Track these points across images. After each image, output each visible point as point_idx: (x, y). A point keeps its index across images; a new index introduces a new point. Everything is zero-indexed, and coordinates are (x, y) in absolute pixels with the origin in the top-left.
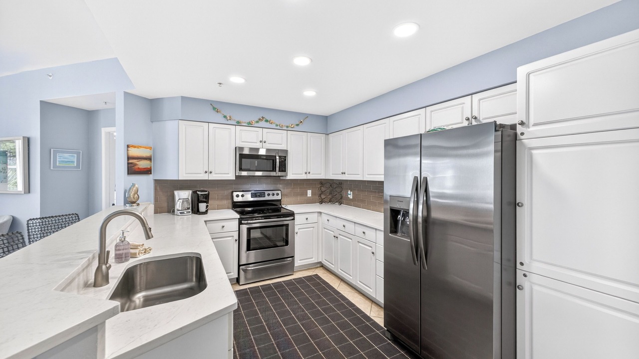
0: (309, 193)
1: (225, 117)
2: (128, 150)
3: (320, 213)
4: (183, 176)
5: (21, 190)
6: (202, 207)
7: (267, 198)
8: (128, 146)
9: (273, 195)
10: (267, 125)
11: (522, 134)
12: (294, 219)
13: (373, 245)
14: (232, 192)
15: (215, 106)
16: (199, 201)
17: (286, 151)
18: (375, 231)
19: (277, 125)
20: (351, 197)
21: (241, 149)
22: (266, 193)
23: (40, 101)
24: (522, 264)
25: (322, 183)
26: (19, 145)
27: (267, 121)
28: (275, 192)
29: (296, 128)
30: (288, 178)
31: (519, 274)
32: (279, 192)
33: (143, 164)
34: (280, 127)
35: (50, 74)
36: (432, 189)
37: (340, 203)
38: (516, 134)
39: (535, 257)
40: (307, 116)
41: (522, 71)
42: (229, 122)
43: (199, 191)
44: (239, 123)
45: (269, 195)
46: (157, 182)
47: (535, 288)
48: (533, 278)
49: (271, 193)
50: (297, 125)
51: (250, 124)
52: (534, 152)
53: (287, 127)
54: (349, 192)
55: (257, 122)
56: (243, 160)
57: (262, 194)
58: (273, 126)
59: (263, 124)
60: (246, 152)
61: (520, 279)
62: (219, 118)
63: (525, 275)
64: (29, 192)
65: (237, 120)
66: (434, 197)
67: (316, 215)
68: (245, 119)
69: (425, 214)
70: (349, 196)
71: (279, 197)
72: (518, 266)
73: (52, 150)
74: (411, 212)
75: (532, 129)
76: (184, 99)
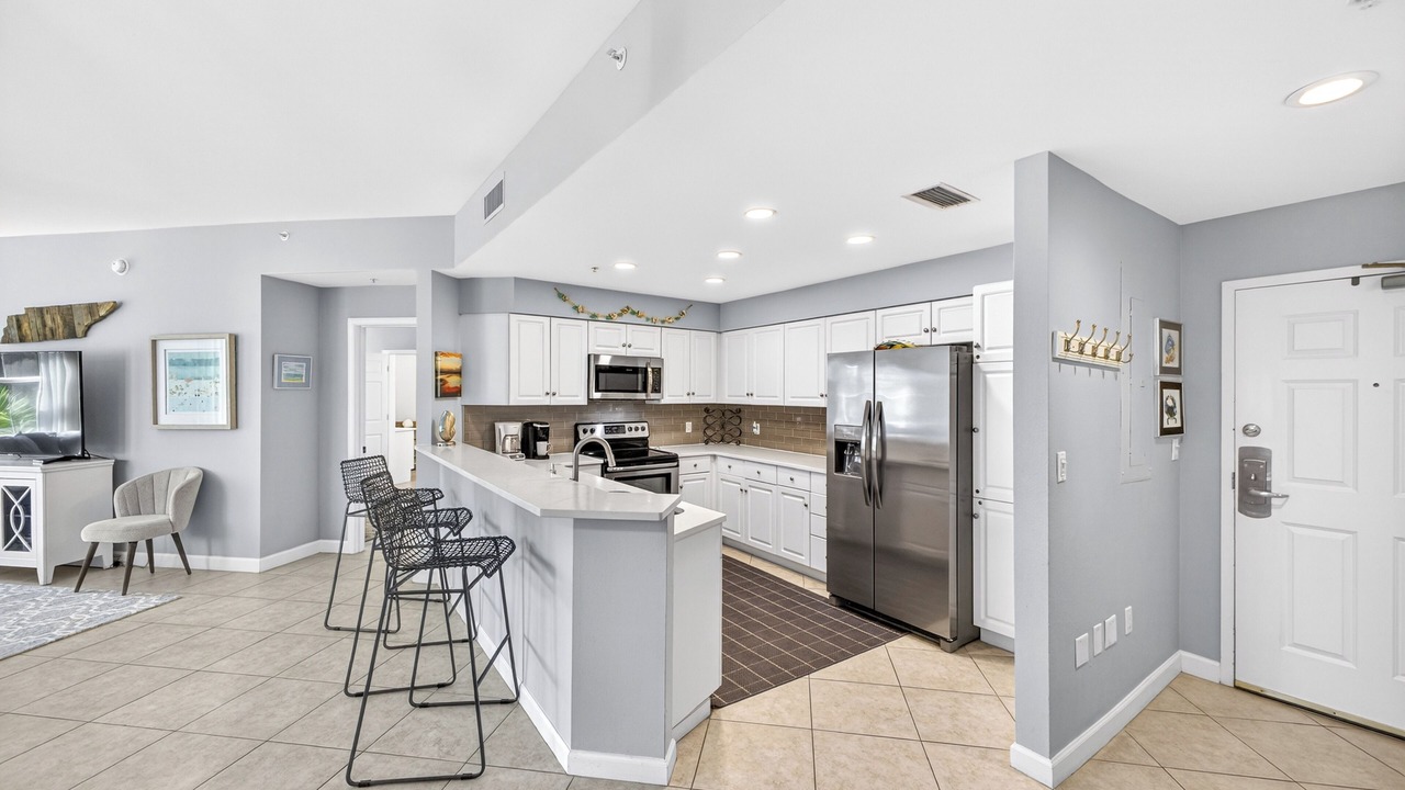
0: (689, 426)
1: (576, 308)
2: (436, 360)
3: (715, 456)
4: (516, 400)
5: (225, 423)
6: (542, 447)
7: (628, 435)
8: (436, 354)
9: (637, 429)
10: (634, 319)
11: (978, 357)
12: (678, 466)
13: (806, 495)
14: (576, 425)
15: (562, 292)
16: (538, 438)
17: (661, 360)
18: (808, 475)
19: (648, 319)
20: (757, 431)
21: (597, 357)
22: (627, 426)
23: (262, 276)
24: (977, 491)
25: (708, 409)
26: (220, 348)
27: (633, 313)
28: (640, 425)
29: (677, 324)
30: (663, 402)
31: (975, 501)
32: (645, 425)
33: (453, 381)
34: (652, 323)
35: (284, 233)
36: (888, 421)
37: (738, 443)
38: (972, 356)
39: (989, 483)
40: (691, 304)
41: (978, 290)
42: (581, 316)
43: (537, 423)
44: (594, 317)
45: (630, 429)
46: (468, 409)
47: (989, 513)
48: (988, 504)
49: (633, 426)
50: (677, 319)
51: (609, 318)
52: (988, 376)
53: (663, 322)
54: (755, 425)
55: (620, 315)
56: (601, 375)
57: (619, 428)
58: (642, 321)
59: (627, 317)
60: (605, 361)
61: (976, 508)
62: (566, 309)
63: (980, 503)
64: (237, 427)
65: (593, 311)
66: (891, 433)
67: (709, 459)
68: (603, 311)
69: (879, 455)
70: (755, 430)
71: (645, 434)
72: (975, 494)
73: (276, 356)
74: (863, 446)
75: (986, 352)
76: (518, 281)
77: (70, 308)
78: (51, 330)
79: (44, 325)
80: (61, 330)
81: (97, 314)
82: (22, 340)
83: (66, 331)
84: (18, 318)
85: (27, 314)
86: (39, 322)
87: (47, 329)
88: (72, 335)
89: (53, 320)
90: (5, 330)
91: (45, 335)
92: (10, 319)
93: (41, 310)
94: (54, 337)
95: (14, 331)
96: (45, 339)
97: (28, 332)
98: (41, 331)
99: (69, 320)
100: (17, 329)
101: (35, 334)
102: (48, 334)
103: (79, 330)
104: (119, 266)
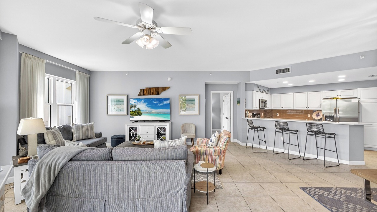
5: (198, 113)
20: (278, 115)
40: (268, 88)
44: (261, 91)
64: (200, 114)
75: (361, 100)
76: (254, 84)
77: (158, 88)
78: (152, 93)
79: (150, 91)
80: (155, 93)
81: (164, 89)
82: (144, 95)
83: (156, 93)
84: (143, 90)
85: (146, 89)
87: (151, 93)
88: (158, 94)
89: (153, 91)
90: (139, 93)
91: (150, 94)
92: (141, 90)
93: (150, 88)
94: (153, 94)
96: (150, 95)
97: (146, 93)
98: (149, 93)
99: (157, 91)
100: (143, 92)
101: (148, 93)
102: (151, 94)
103: (159, 93)
104: (170, 79)
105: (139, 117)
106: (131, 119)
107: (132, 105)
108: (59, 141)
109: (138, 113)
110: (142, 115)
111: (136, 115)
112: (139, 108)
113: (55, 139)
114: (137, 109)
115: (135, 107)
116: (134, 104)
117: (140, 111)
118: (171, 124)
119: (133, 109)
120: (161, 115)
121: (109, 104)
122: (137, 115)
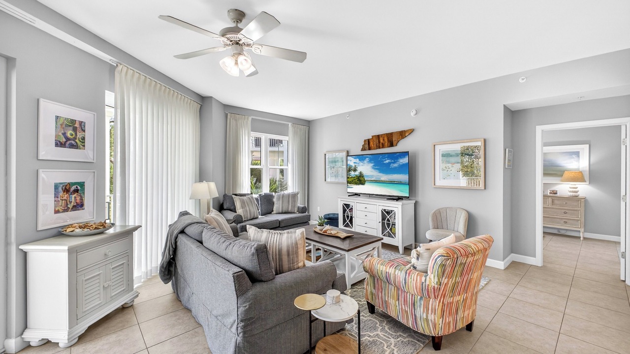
23: (504, 105)
64: (486, 188)
73: (507, 150)
77: (391, 134)
78: (382, 144)
79: (379, 142)
80: (386, 144)
81: (403, 134)
82: (369, 149)
83: (389, 144)
84: (369, 140)
85: (372, 138)
86: (377, 141)
87: (381, 144)
88: (391, 145)
89: (384, 140)
90: (363, 145)
92: (365, 141)
93: (378, 136)
94: (383, 147)
95: (367, 146)
96: (380, 148)
97: (372, 146)
98: (378, 145)
99: (390, 139)
100: (368, 144)
101: (375, 146)
102: (381, 146)
103: (394, 143)
104: (414, 112)
105: (361, 186)
106: (349, 190)
107: (350, 167)
108: (247, 211)
109: (360, 180)
110: (366, 184)
111: (356, 184)
112: (361, 173)
113: (243, 208)
114: (358, 174)
115: (355, 170)
116: (353, 165)
117: (363, 177)
118: (416, 204)
119: (352, 173)
120: (396, 185)
121: (327, 167)
122: (359, 184)
